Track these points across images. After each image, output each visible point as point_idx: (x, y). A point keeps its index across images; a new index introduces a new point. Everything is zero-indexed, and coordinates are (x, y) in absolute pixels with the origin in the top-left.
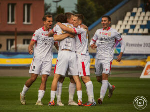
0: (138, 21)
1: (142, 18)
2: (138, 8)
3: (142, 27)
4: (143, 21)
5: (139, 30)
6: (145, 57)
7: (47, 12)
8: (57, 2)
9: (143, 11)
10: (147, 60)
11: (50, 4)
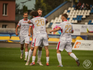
0: (71, 16)
1: (73, 14)
2: (71, 7)
3: (74, 19)
4: (74, 16)
5: (72, 21)
6: (75, 37)
7: (17, 9)
8: (23, 3)
9: (74, 9)
10: (76, 39)
11: (19, 4)
